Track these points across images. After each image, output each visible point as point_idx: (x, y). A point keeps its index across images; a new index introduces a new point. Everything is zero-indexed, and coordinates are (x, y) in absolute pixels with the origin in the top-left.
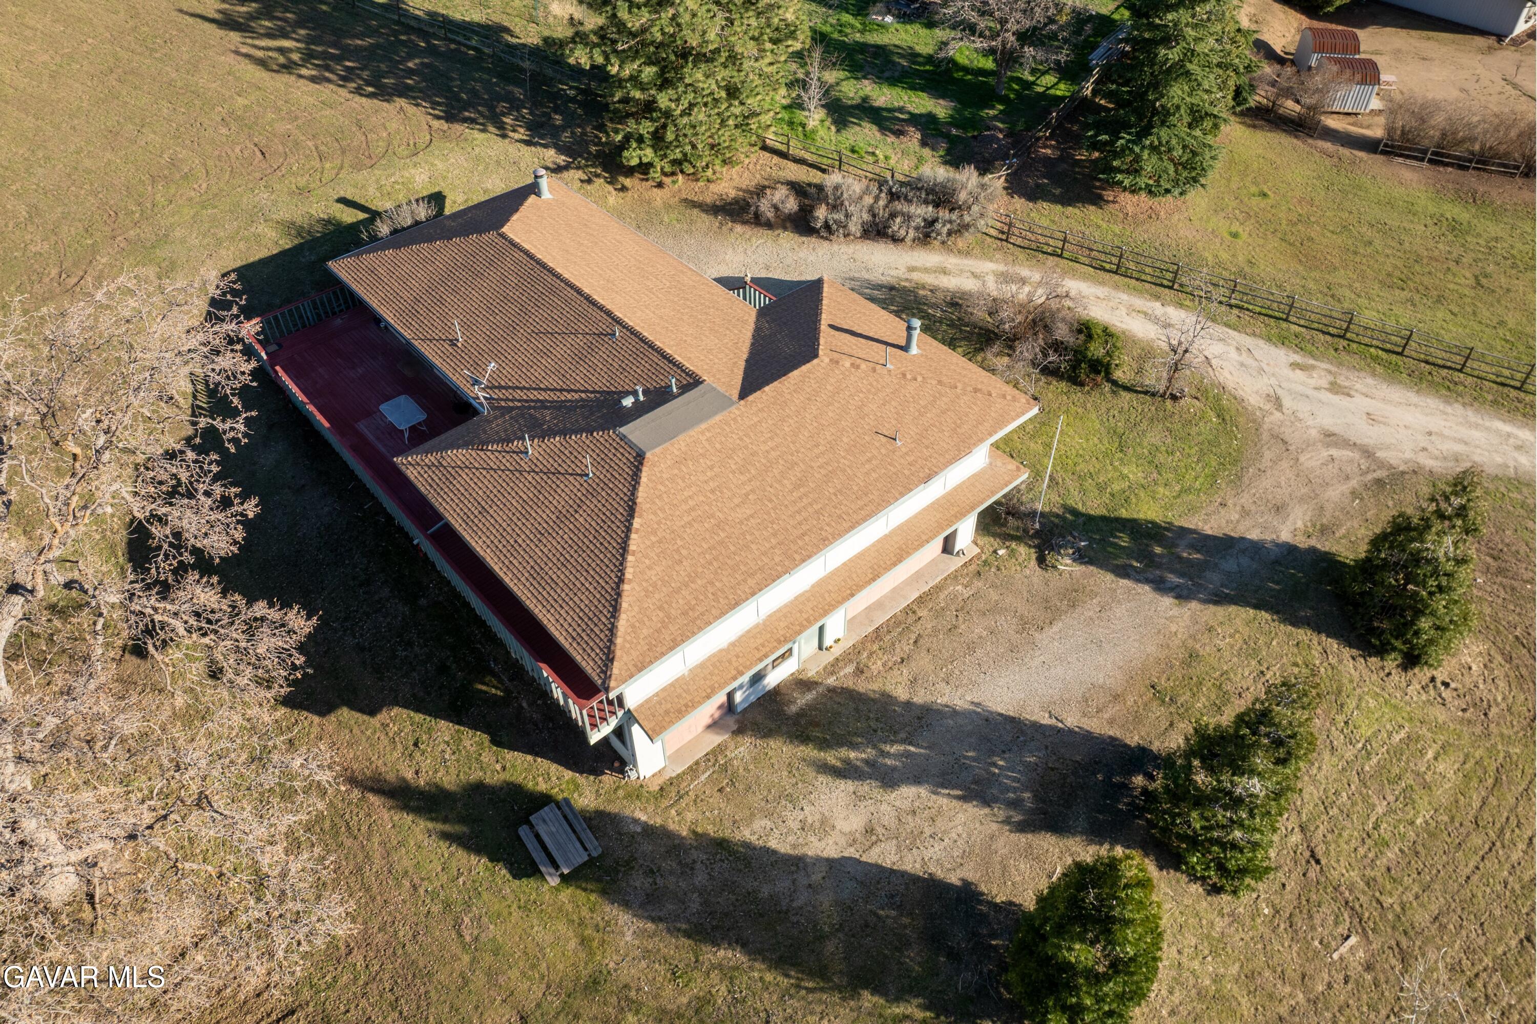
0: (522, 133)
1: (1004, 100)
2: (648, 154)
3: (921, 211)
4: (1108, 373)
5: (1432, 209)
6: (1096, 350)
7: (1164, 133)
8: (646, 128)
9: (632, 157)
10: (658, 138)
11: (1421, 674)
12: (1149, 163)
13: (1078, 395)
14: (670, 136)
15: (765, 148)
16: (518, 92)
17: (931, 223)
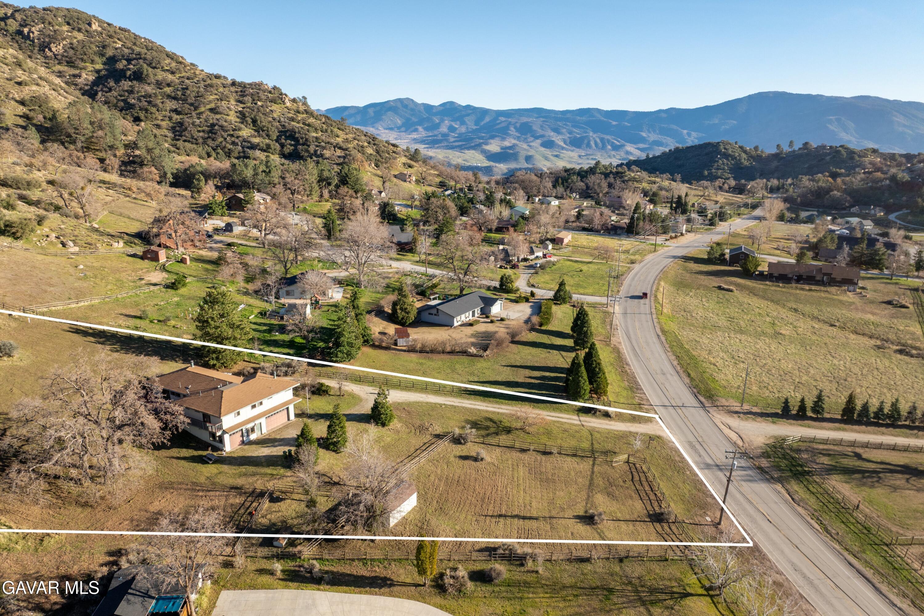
0: (181, 362)
1: (309, 349)
2: (215, 362)
3: (284, 369)
4: (327, 393)
5: (417, 361)
6: (323, 388)
7: (342, 348)
8: (214, 356)
9: (212, 362)
10: (217, 359)
11: (386, 428)
12: (340, 355)
13: (320, 397)
14: (220, 357)
15: (244, 361)
16: (179, 354)
17: (286, 371)
